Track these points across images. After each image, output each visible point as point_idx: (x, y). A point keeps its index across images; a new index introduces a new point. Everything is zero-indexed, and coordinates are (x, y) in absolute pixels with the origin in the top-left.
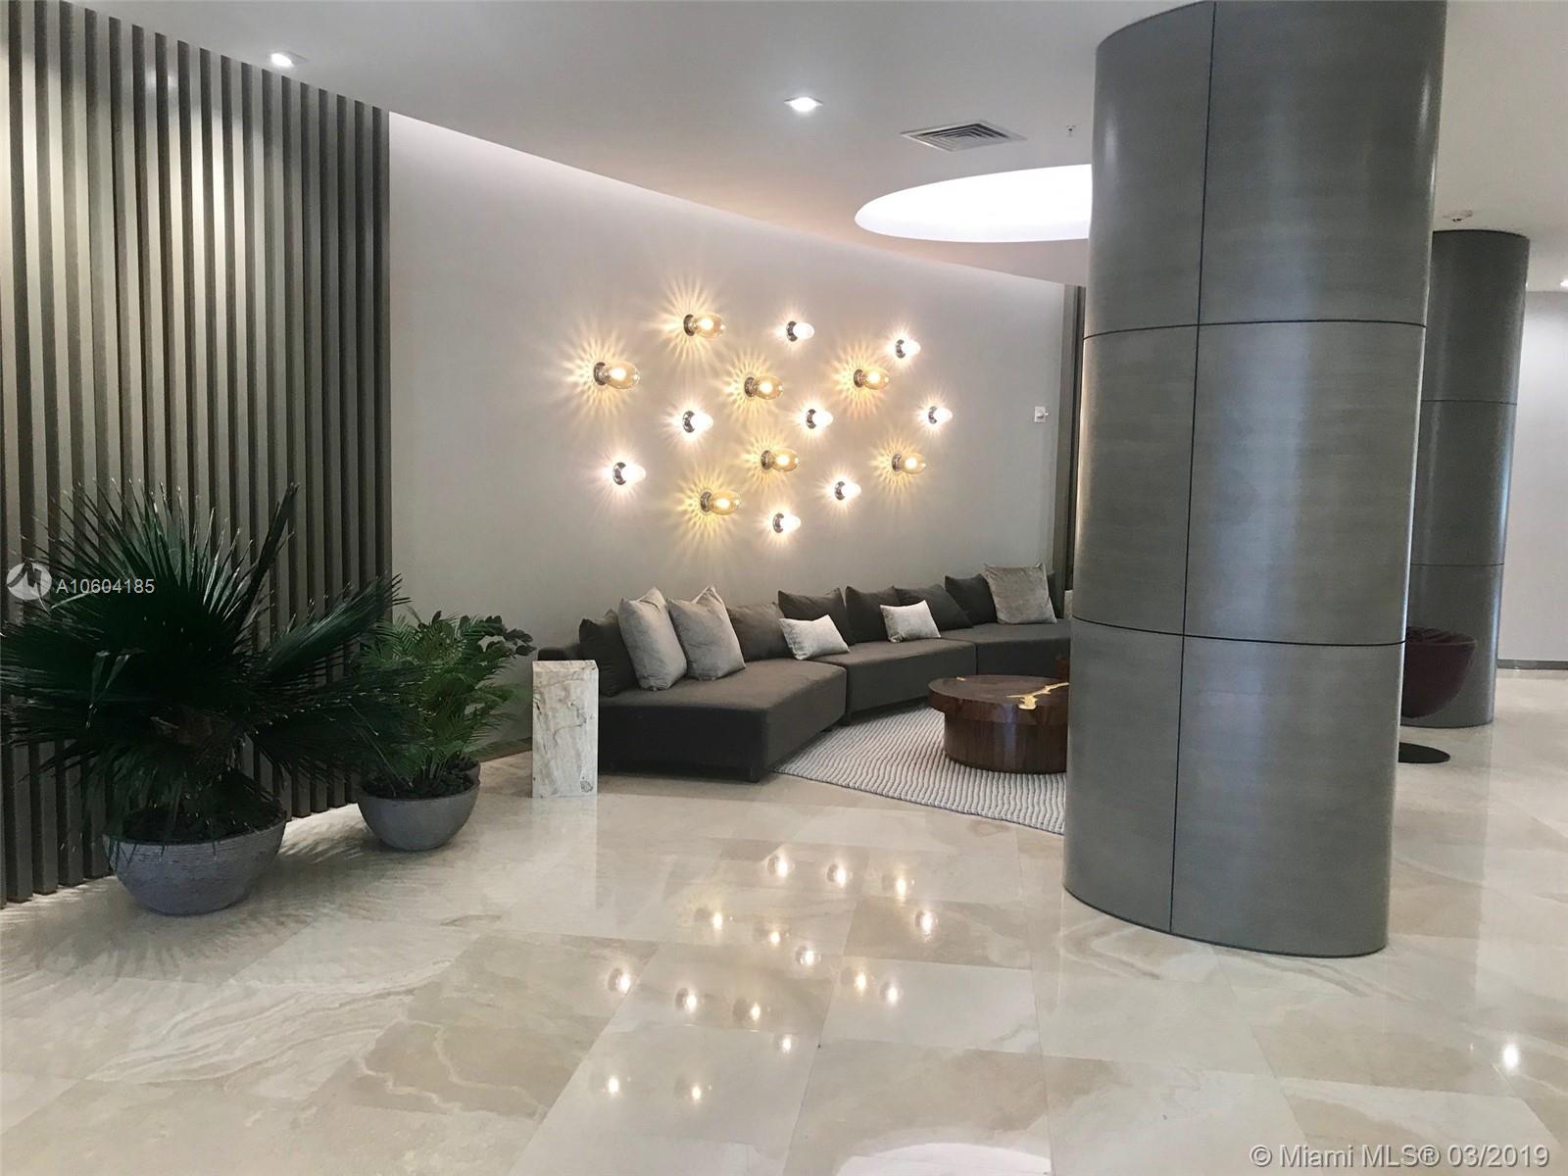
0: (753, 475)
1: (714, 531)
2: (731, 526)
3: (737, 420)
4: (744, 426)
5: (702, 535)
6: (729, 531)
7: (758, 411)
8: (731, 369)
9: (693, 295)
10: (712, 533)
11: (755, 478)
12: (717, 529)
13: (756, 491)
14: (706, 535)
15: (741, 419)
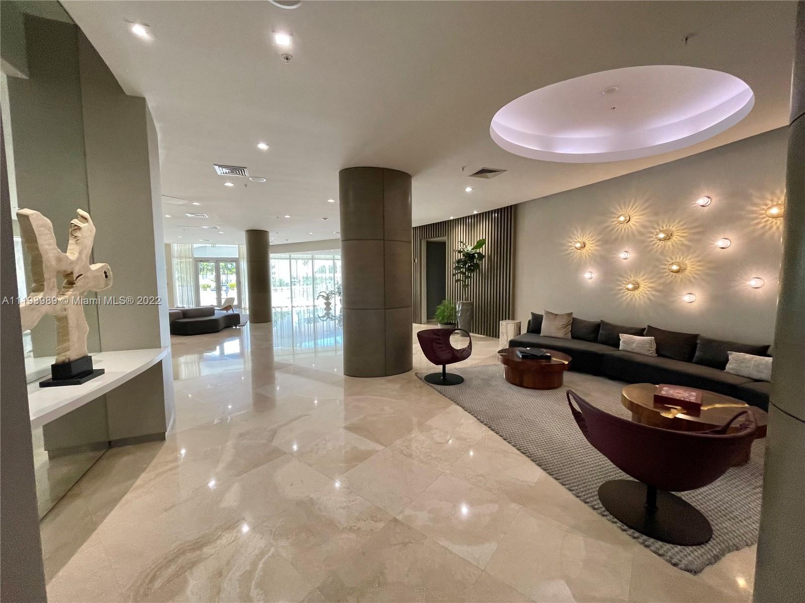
0: (669, 275)
1: (639, 297)
2: (652, 298)
3: (657, 252)
4: (662, 253)
5: (632, 299)
6: (649, 299)
7: (673, 246)
8: (653, 231)
9: (629, 207)
10: (637, 298)
11: (670, 276)
12: (641, 297)
13: (671, 283)
14: (634, 299)
15: (660, 251)
